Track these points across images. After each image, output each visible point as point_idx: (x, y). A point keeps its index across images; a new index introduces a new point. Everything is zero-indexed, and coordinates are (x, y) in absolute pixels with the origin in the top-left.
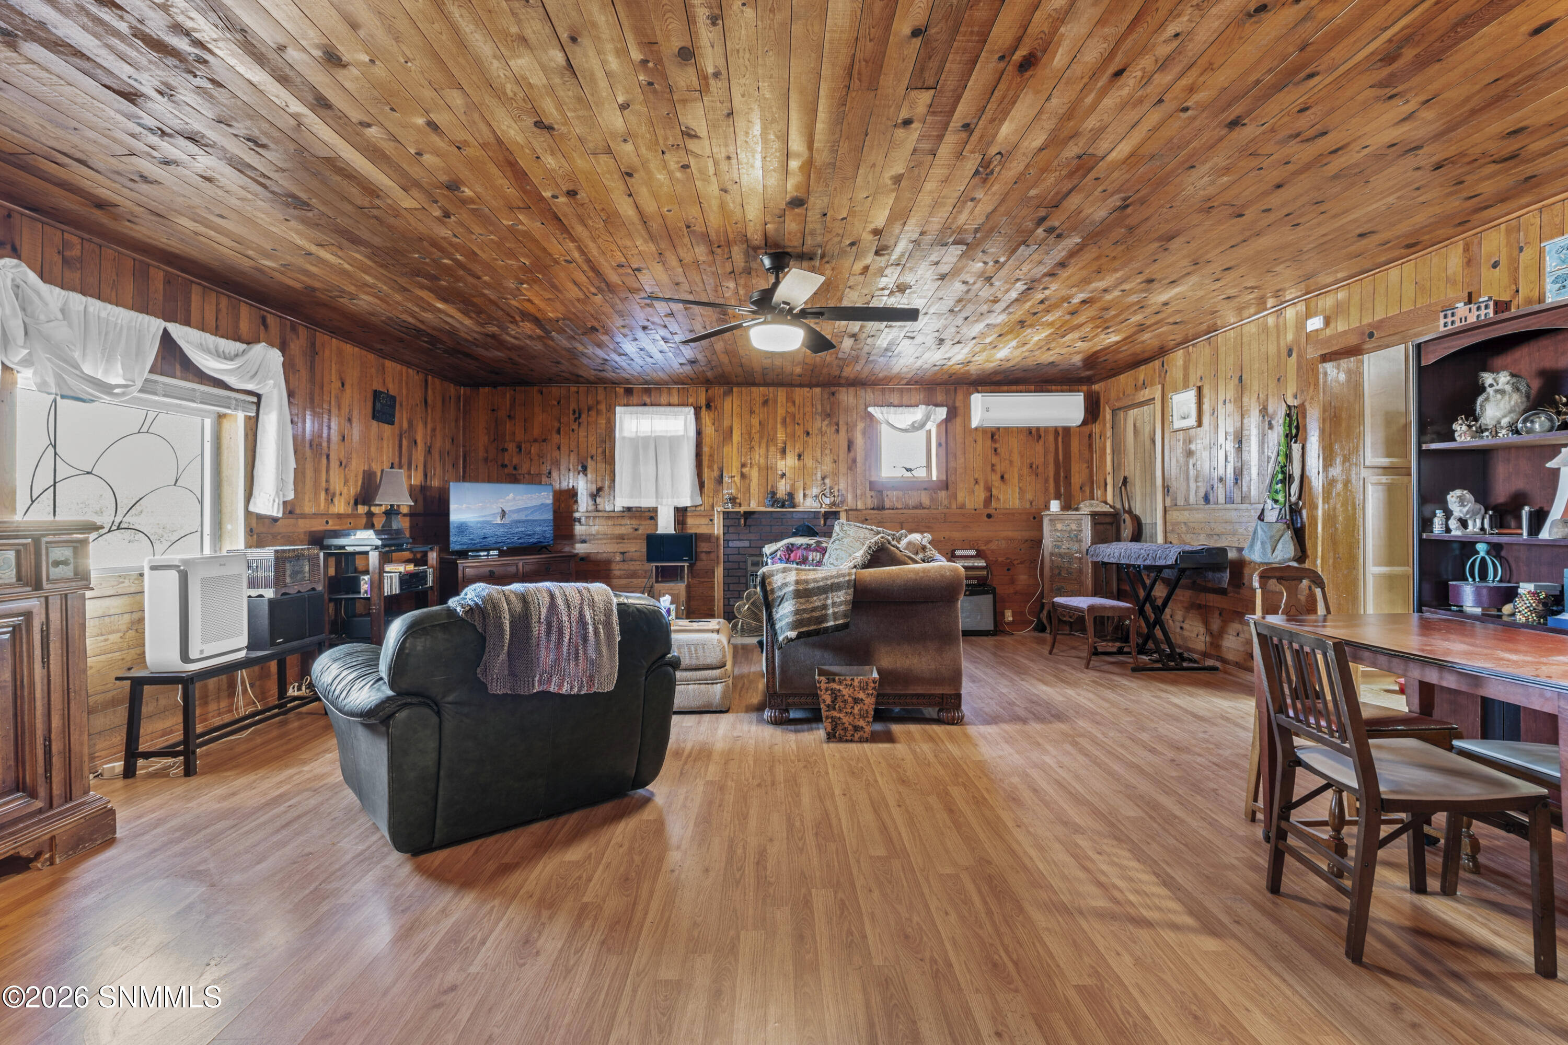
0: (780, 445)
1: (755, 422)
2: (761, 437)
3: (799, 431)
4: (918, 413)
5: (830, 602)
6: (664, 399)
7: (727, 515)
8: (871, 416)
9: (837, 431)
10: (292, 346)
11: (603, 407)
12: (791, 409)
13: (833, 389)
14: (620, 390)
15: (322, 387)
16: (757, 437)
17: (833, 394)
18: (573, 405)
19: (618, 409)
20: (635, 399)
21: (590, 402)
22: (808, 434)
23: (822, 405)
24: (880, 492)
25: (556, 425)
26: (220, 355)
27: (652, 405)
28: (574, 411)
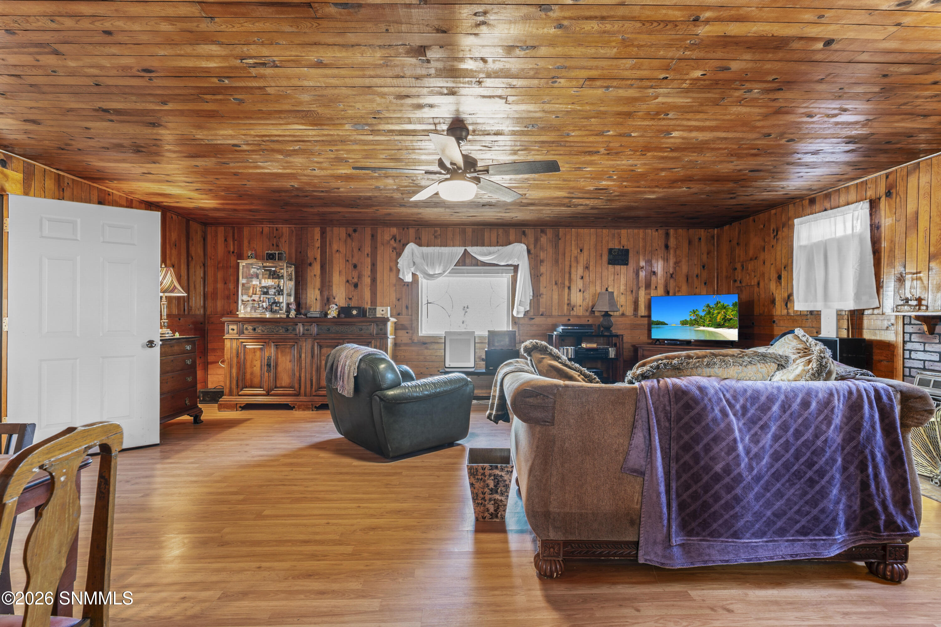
6: (843, 200)
10: (542, 239)
14: (806, 202)
15: (564, 254)
18: (773, 226)
19: (796, 221)
20: (817, 207)
21: (783, 219)
25: (763, 244)
26: (490, 254)
27: (831, 209)
28: (774, 231)
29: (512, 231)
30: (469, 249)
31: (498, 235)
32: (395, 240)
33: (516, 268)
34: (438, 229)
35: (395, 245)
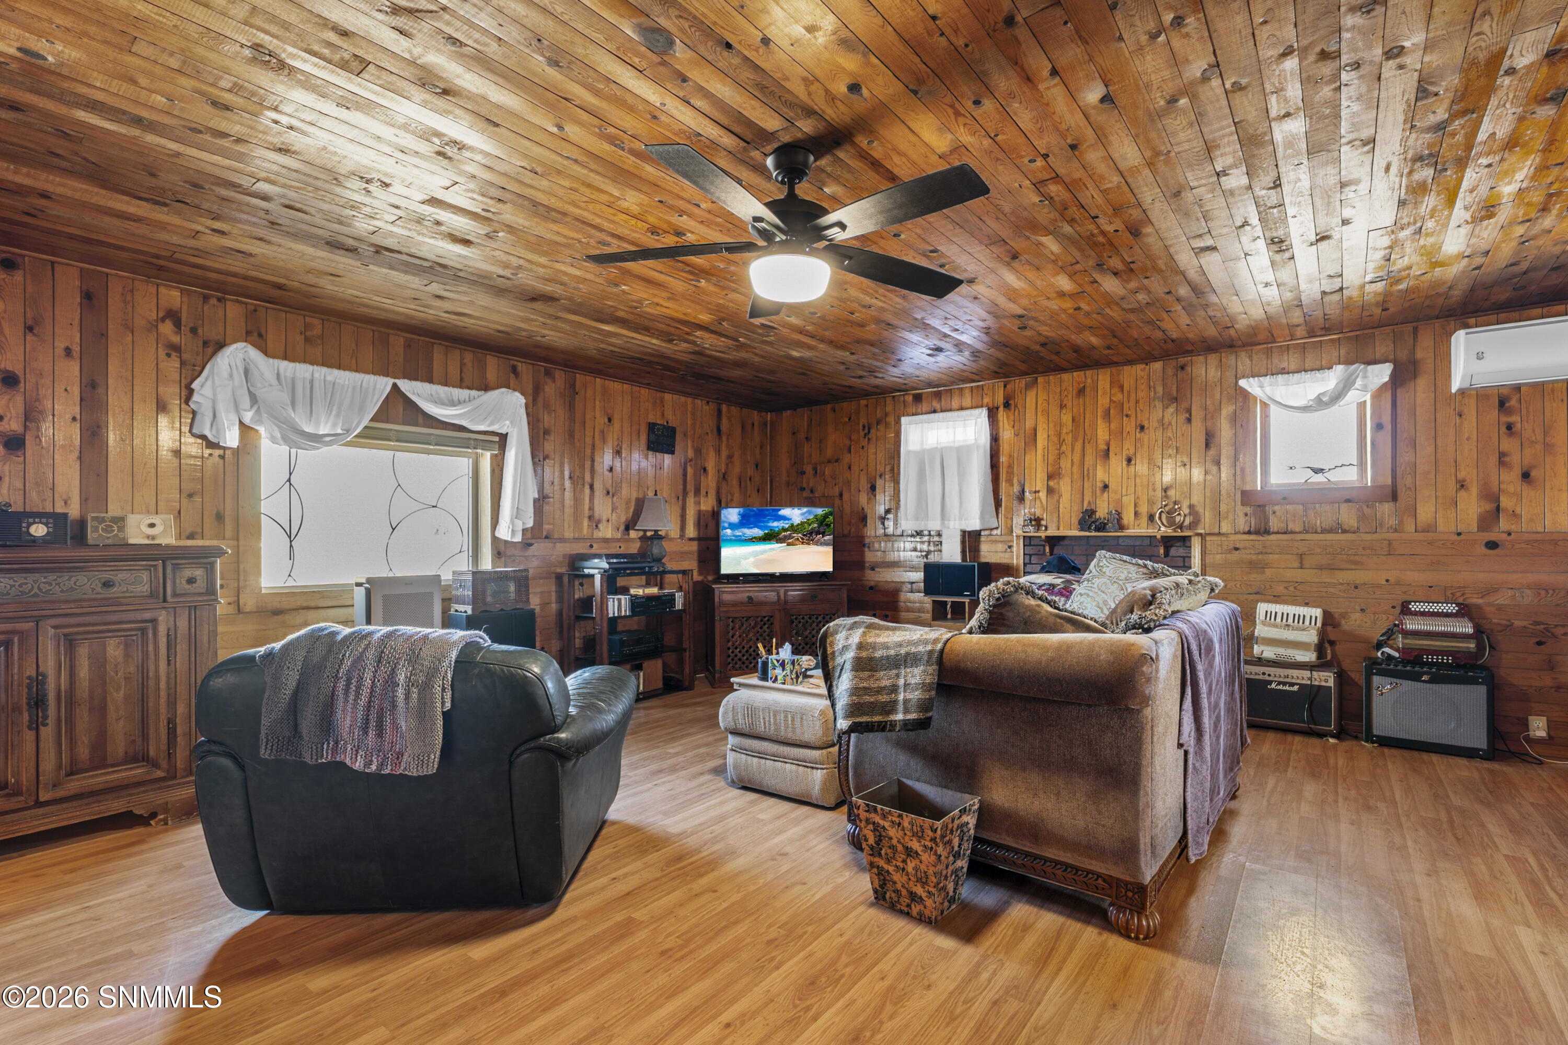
0: (1103, 447)
1: (1067, 418)
2: (1075, 439)
3: (1130, 426)
4: (1330, 380)
5: (901, 682)
6: (955, 403)
7: (1028, 541)
8: (1245, 394)
9: (1189, 420)
10: (547, 388)
11: (891, 419)
12: (1118, 397)
13: (1182, 360)
14: (909, 399)
15: (584, 423)
16: (1069, 439)
17: (1182, 368)
18: (863, 421)
19: (904, 420)
20: (925, 406)
21: (879, 415)
22: (1142, 428)
23: (1164, 386)
24: (1262, 507)
25: (848, 443)
26: (453, 403)
27: (942, 411)
28: (864, 427)
29: (492, 364)
30: (405, 385)
31: (462, 365)
32: (178, 324)
33: (504, 438)
34: (315, 321)
35: (175, 339)
